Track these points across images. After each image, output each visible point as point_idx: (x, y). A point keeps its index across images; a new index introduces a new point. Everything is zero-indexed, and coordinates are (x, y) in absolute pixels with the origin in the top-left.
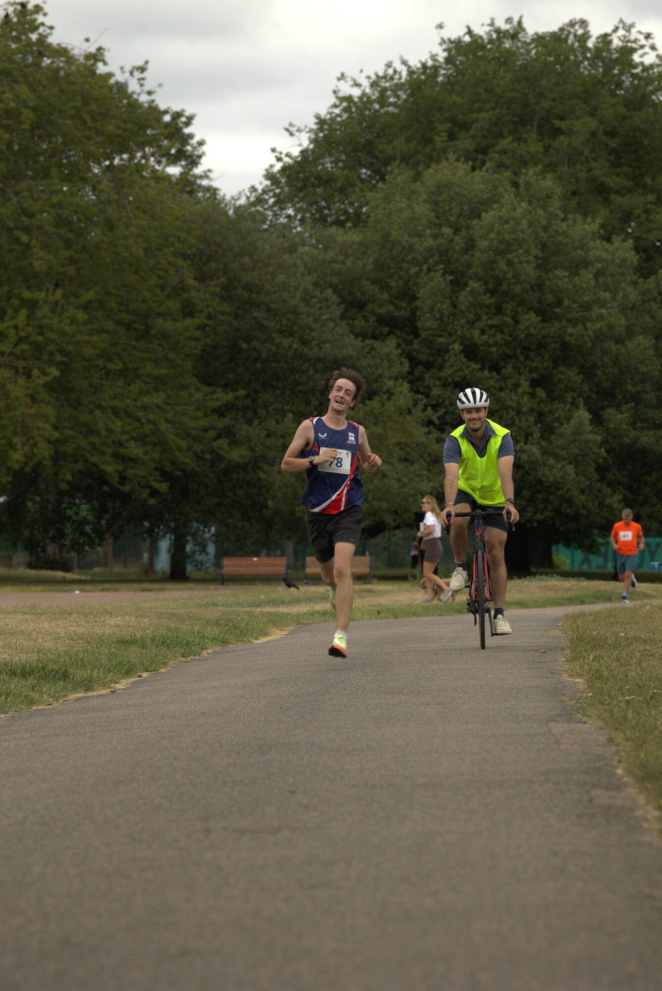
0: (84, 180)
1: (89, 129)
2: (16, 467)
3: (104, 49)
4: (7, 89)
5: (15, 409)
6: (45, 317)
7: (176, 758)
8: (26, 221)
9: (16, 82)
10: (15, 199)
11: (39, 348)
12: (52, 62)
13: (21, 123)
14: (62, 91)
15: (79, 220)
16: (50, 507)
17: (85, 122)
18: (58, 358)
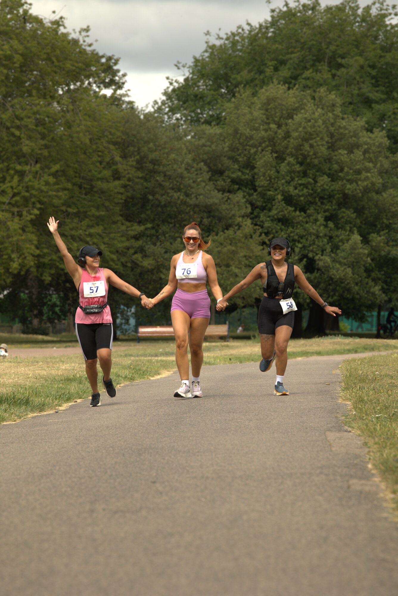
0: (53, 97)
1: (56, 66)
2: (16, 272)
3: (64, 18)
4: (5, 43)
5: (12, 237)
6: (30, 181)
7: (83, 458)
8: (18, 122)
9: (11, 38)
10: (11, 110)
11: (26, 200)
12: (33, 26)
13: (14, 63)
14: (39, 43)
15: (50, 122)
16: (34, 297)
17: (53, 62)
18: (38, 206)
